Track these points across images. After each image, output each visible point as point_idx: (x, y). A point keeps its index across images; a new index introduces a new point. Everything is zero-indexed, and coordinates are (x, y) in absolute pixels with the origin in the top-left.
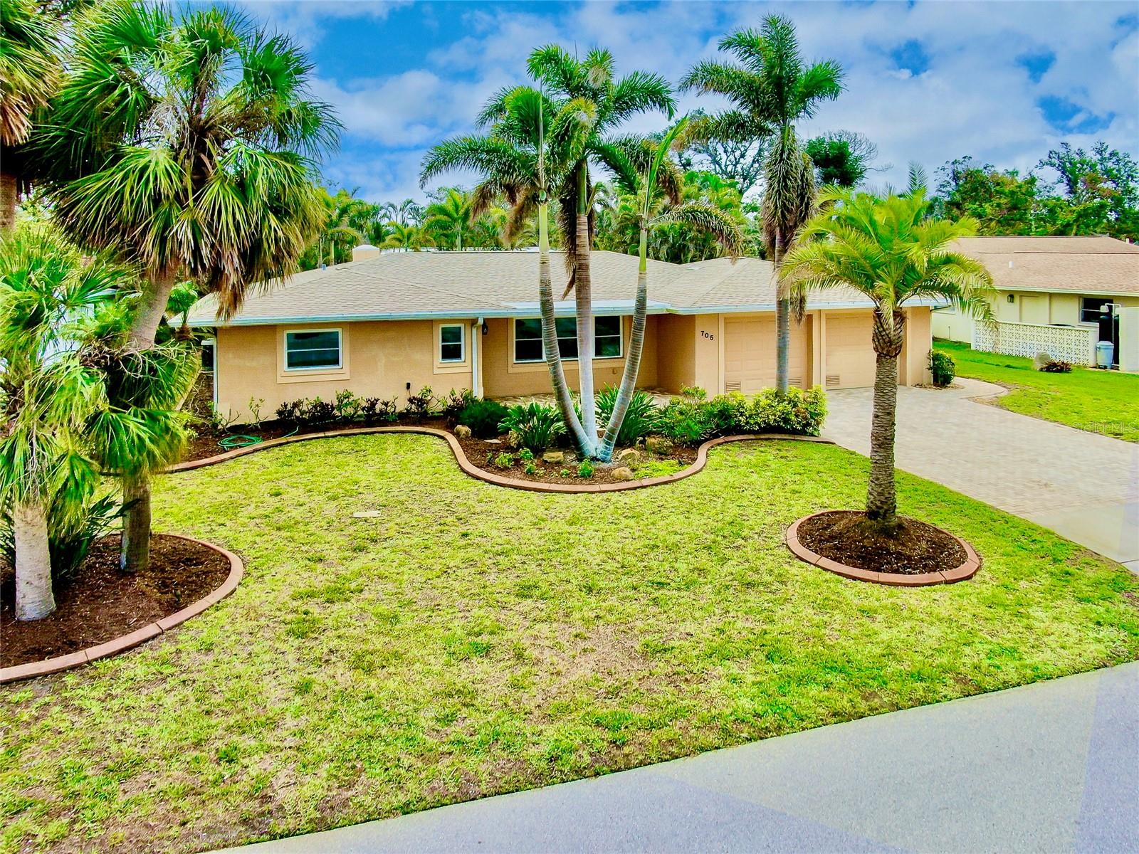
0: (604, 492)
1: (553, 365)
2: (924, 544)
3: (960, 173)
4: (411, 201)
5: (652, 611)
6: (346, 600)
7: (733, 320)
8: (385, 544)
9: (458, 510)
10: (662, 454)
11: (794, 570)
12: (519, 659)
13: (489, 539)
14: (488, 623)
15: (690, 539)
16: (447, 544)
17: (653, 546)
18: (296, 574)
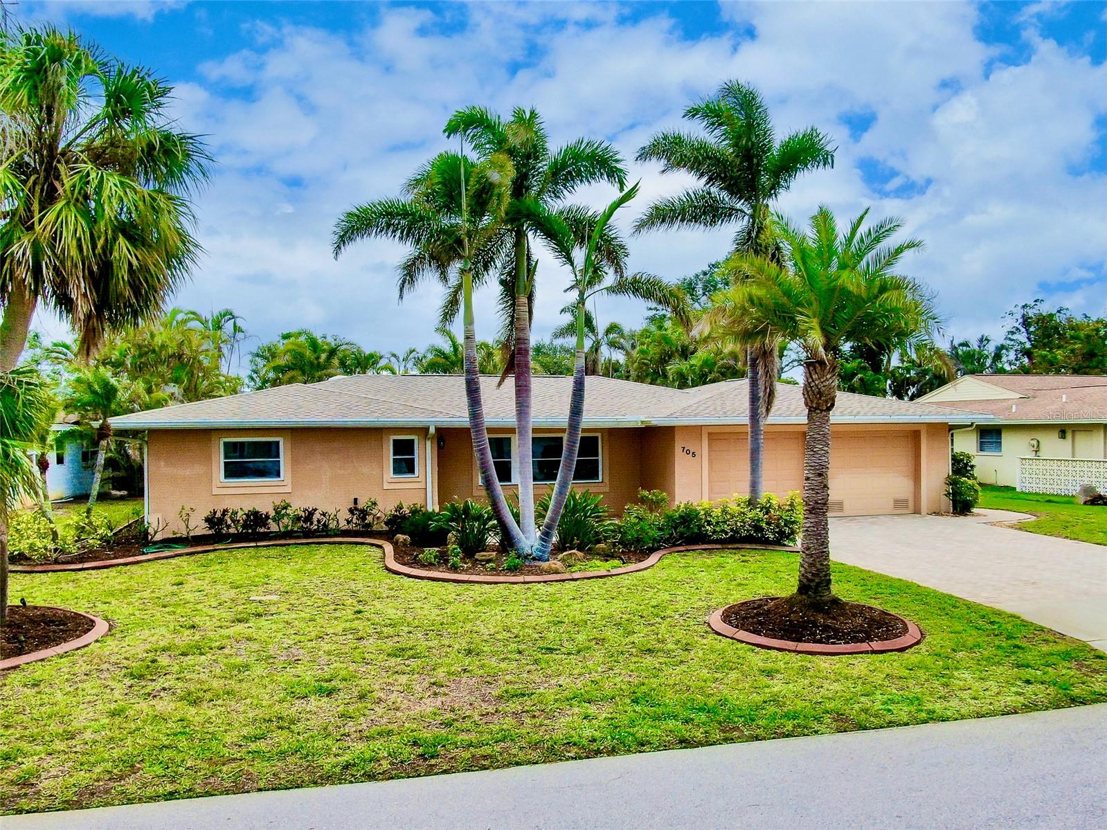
0: (527, 583)
1: (480, 450)
2: (860, 620)
3: (1031, 318)
4: (414, 351)
5: (528, 668)
6: (202, 654)
7: (719, 436)
8: (270, 618)
9: (363, 595)
10: (607, 556)
11: (705, 641)
12: (360, 698)
13: (383, 615)
14: (343, 673)
15: (603, 617)
16: (336, 618)
17: (559, 622)
18: (161, 636)
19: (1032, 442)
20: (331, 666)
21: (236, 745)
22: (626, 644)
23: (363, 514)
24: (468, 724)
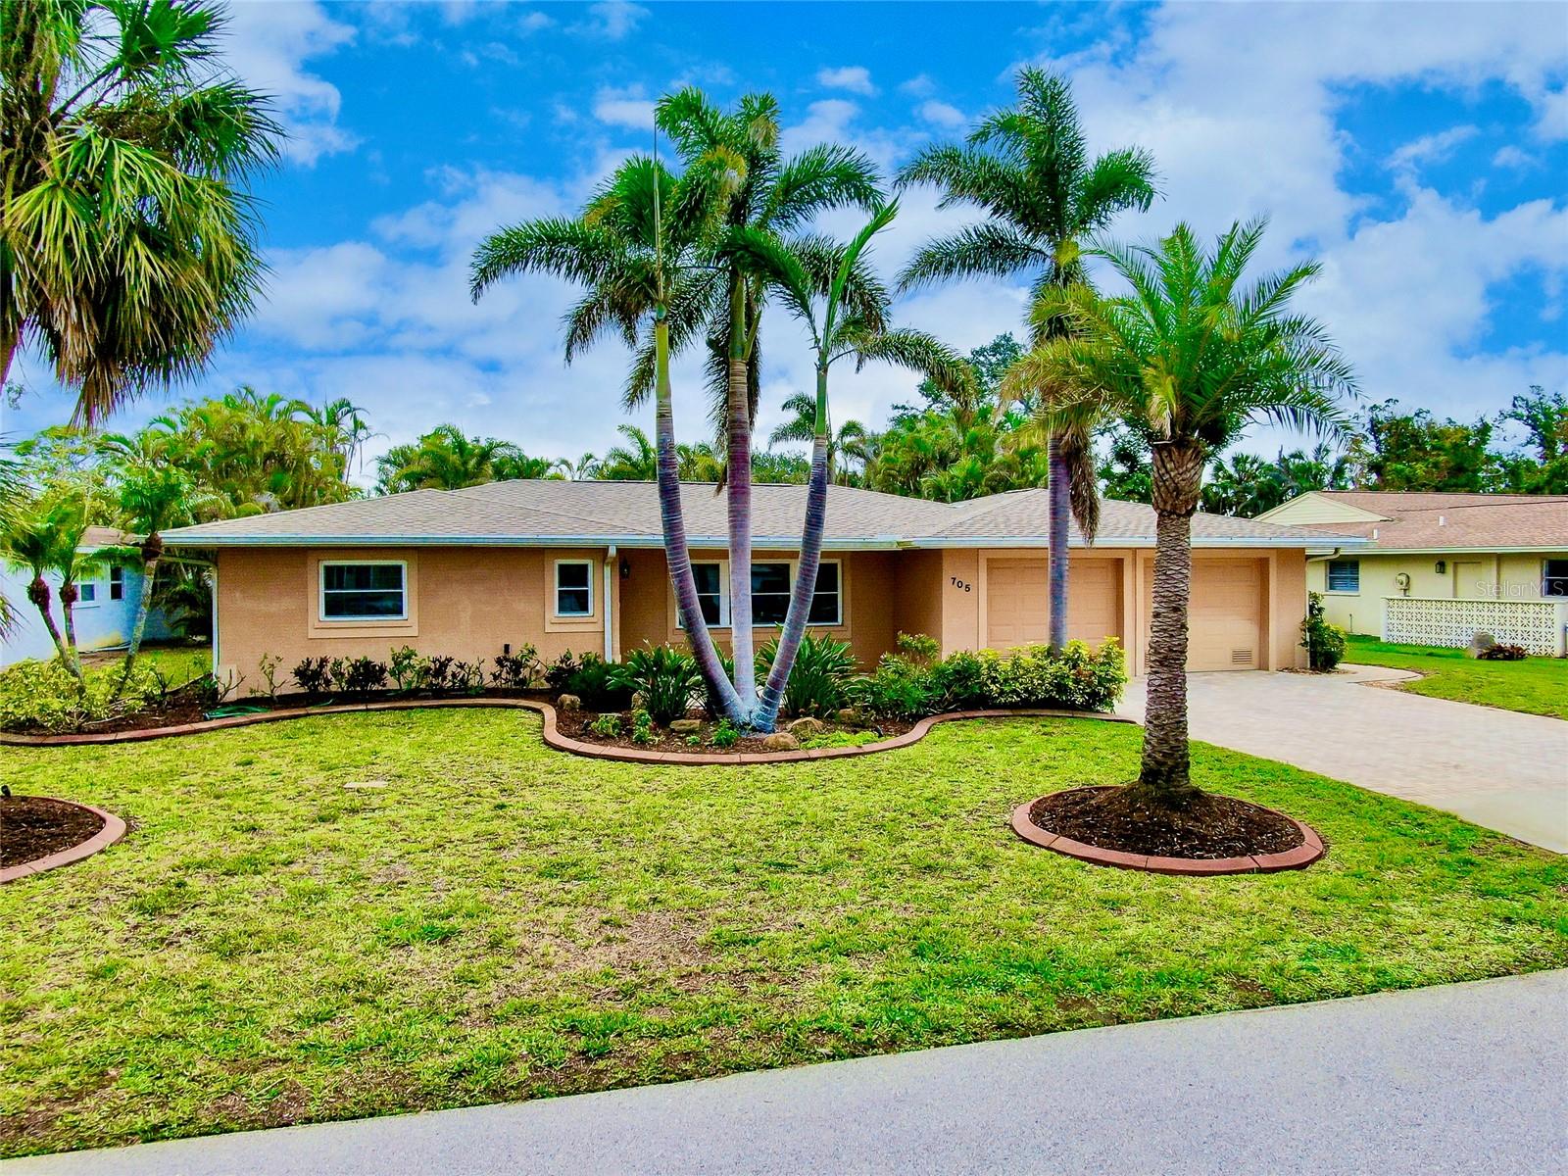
0: (745, 764)
1: (679, 575)
2: (1233, 822)
3: (1381, 423)
4: (591, 457)
5: (751, 895)
6: (257, 873)
7: (1003, 564)
8: (370, 815)
9: (509, 781)
10: (856, 727)
11: (1010, 853)
12: (492, 948)
13: (536, 812)
14: (469, 904)
15: (857, 816)
16: (466, 816)
17: (793, 823)
18: (201, 844)
19: (1400, 578)
20: (453, 893)
21: (283, 1031)
22: (894, 858)
23: (517, 666)
24: (658, 994)
